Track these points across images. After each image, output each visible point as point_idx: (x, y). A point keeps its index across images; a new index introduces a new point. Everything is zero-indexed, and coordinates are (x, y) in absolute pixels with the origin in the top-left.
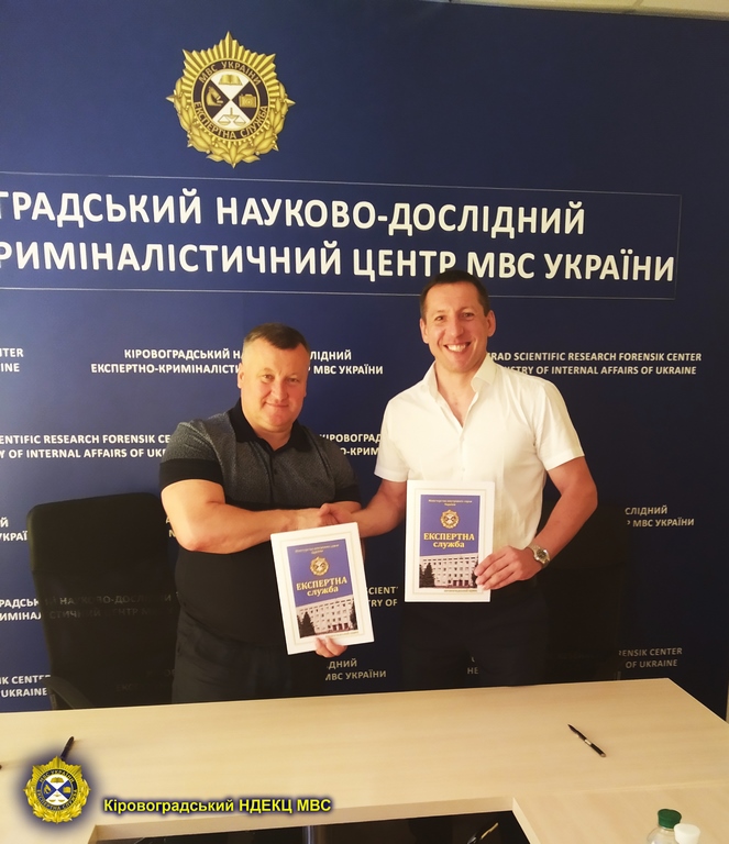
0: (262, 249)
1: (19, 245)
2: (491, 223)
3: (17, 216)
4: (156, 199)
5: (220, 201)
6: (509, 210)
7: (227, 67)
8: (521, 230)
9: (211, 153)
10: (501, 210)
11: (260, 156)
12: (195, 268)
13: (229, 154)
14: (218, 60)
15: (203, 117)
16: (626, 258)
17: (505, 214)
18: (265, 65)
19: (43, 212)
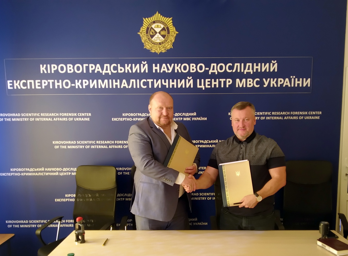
0: (167, 80)
1: (91, 81)
2: (244, 69)
3: (91, 72)
4: (133, 65)
5: (154, 65)
6: (251, 64)
7: (157, 22)
8: (255, 71)
9: (151, 50)
10: (248, 64)
11: (167, 50)
12: (146, 87)
13: (157, 50)
14: (154, 20)
15: (149, 39)
16: (293, 79)
17: (249, 66)
18: (169, 21)
19: (98, 70)
